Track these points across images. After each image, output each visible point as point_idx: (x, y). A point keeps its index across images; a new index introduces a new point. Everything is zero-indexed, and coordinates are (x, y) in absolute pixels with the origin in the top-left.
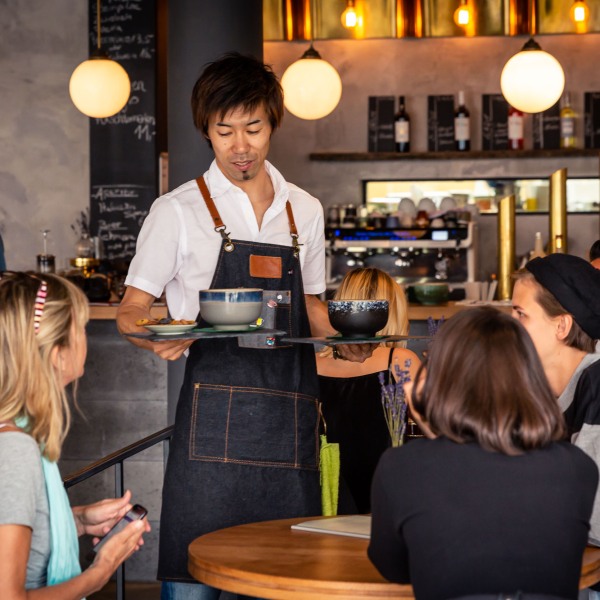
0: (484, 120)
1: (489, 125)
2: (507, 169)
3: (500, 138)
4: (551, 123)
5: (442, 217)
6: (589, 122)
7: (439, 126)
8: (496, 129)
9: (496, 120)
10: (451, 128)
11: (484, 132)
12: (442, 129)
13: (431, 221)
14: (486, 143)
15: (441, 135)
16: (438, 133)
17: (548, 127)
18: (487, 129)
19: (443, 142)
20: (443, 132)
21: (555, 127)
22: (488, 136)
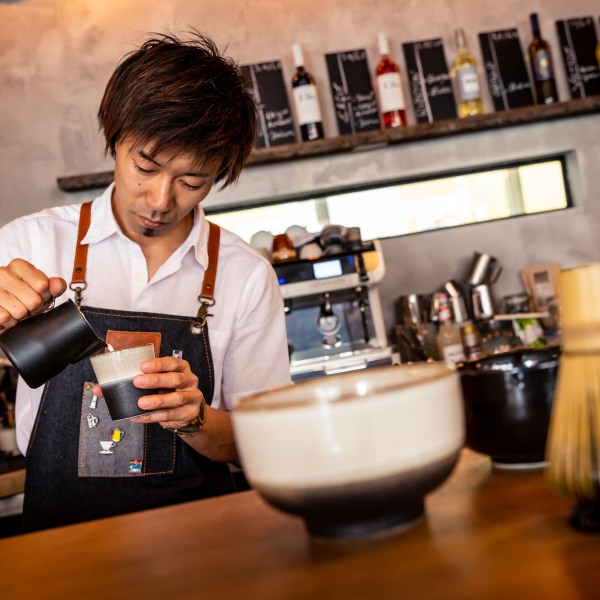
0: (334, 92)
1: (344, 99)
2: (381, 167)
3: (366, 117)
4: (438, 84)
5: (316, 240)
6: (495, 75)
7: (265, 111)
8: (356, 104)
9: (353, 91)
10: (285, 112)
11: (338, 110)
12: (271, 115)
13: (298, 250)
14: (344, 127)
15: (270, 125)
16: (267, 122)
17: (434, 91)
18: (342, 106)
19: (276, 136)
20: (274, 120)
21: (444, 90)
22: (345, 118)
